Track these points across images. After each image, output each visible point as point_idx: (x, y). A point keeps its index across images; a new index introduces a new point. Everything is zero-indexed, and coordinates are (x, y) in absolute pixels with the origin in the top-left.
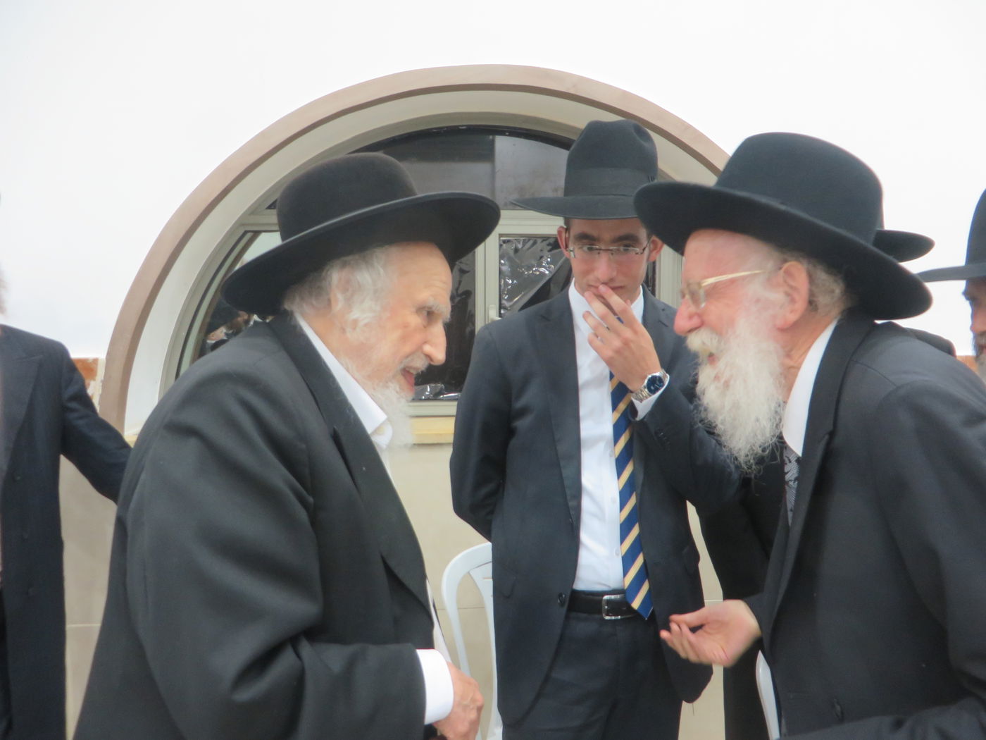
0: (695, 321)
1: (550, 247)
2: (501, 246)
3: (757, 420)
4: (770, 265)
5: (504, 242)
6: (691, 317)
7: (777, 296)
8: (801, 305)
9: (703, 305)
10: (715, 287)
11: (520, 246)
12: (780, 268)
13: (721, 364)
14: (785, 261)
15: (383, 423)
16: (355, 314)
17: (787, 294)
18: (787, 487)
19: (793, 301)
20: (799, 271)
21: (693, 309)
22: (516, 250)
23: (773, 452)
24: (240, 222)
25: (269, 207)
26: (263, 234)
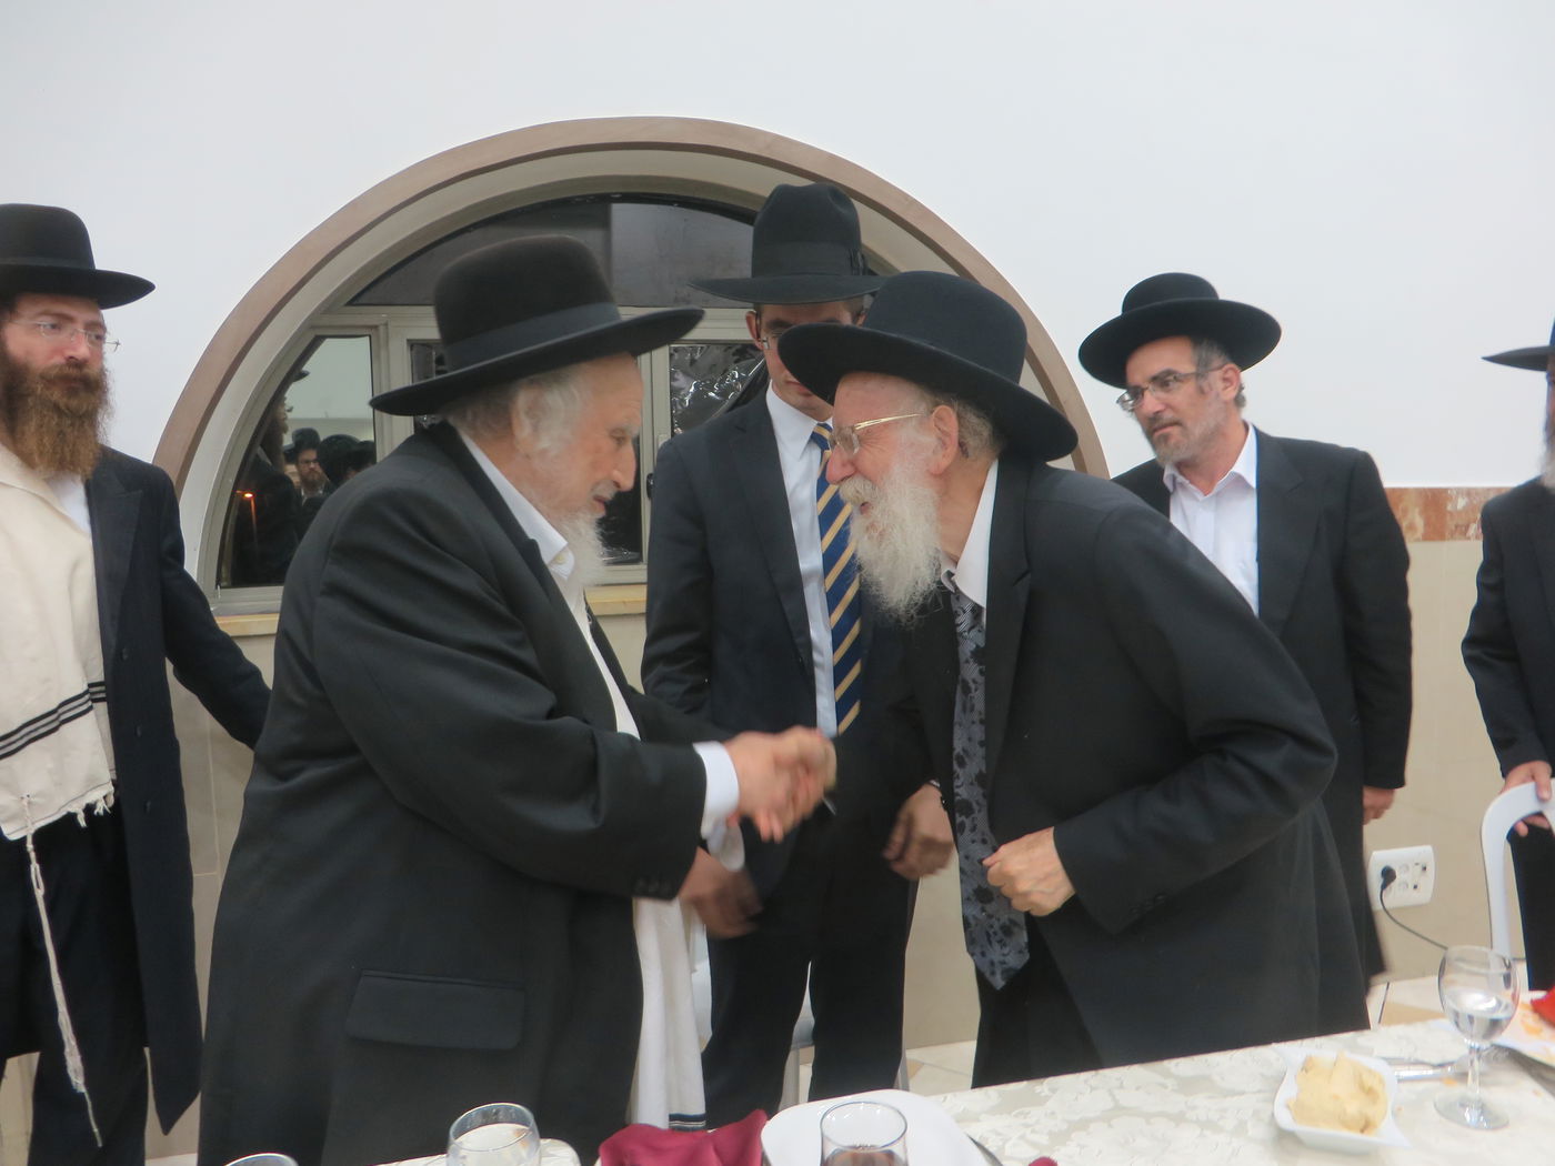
0: (849, 470)
1: (736, 358)
2: (671, 355)
3: (917, 568)
4: (923, 408)
5: (676, 352)
6: (843, 465)
7: (929, 440)
8: (953, 449)
9: (856, 450)
10: (868, 430)
11: (698, 356)
12: (932, 412)
13: (876, 512)
14: (937, 404)
15: (564, 548)
17: (940, 439)
18: (960, 639)
19: (944, 445)
20: (948, 414)
21: (846, 456)
22: (693, 361)
23: (935, 600)
24: (310, 324)
25: (350, 303)
26: (327, 340)
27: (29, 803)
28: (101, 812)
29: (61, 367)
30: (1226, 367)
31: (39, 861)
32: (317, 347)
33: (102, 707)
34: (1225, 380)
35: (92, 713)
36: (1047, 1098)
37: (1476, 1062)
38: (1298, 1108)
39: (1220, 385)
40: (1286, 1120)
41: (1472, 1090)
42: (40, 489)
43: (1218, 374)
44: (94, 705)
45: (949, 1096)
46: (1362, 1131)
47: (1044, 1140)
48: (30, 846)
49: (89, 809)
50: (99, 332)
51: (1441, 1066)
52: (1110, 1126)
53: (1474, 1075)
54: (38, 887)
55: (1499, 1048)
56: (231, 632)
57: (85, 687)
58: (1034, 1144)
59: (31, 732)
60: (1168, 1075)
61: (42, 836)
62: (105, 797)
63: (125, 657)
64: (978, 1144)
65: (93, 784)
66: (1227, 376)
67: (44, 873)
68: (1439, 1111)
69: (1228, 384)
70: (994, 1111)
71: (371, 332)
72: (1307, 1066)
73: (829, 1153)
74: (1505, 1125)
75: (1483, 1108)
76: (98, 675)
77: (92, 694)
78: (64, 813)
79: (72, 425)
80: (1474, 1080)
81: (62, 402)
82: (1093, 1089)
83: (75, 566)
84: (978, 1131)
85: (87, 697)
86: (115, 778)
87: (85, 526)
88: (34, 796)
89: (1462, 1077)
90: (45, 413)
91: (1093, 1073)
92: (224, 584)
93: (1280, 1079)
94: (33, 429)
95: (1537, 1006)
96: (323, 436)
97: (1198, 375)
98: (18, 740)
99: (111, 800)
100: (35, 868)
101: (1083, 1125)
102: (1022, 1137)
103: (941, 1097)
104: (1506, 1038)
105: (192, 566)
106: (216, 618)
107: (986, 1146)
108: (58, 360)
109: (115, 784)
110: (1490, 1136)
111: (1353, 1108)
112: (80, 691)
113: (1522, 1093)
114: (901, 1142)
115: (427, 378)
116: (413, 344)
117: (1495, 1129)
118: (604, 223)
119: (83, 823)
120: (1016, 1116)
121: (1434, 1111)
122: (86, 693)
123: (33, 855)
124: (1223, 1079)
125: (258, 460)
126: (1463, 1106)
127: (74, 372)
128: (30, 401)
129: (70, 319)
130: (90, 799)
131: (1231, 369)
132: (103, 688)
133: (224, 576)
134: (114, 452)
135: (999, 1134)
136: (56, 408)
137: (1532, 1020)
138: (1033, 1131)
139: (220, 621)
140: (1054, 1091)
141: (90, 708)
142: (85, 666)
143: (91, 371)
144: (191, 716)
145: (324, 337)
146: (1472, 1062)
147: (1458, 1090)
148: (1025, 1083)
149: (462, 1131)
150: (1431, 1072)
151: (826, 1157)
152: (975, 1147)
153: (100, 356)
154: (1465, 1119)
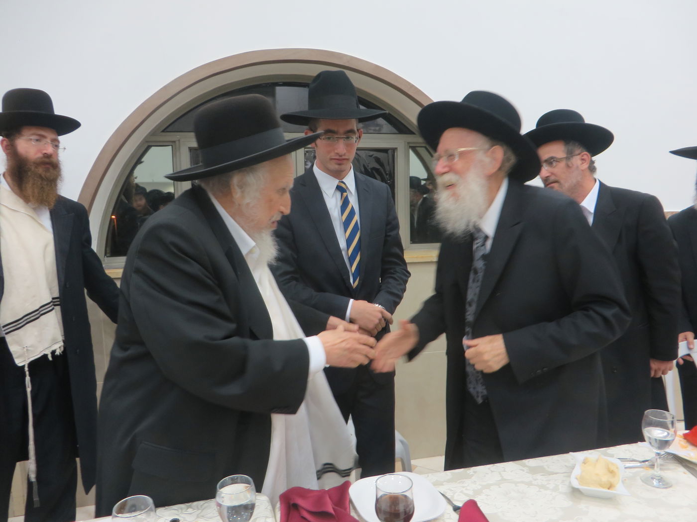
2: (305, 154)
5: (307, 152)
6: (444, 167)
10: (462, 152)
12: (490, 149)
13: (458, 189)
14: (492, 146)
15: (254, 247)
16: (247, 200)
20: (500, 151)
24: (146, 141)
25: (163, 131)
26: (153, 147)
27: (27, 350)
28: (58, 354)
29: (41, 158)
30: (583, 154)
31: (30, 375)
32: (149, 150)
33: (58, 308)
34: (583, 159)
35: (54, 311)
36: (472, 476)
37: (658, 460)
38: (581, 479)
39: (579, 162)
40: (576, 484)
41: (657, 472)
42: (31, 213)
43: (578, 157)
44: (55, 307)
45: (430, 475)
46: (609, 489)
47: (471, 493)
48: (26, 369)
49: (53, 352)
50: (56, 143)
51: (644, 461)
52: (500, 487)
53: (657, 465)
54: (28, 387)
55: (669, 454)
56: (112, 276)
57: (51, 300)
58: (466, 495)
59: (28, 319)
60: (525, 466)
61: (32, 365)
62: (60, 347)
63: (68, 286)
64: (443, 495)
65: (55, 342)
66: (583, 158)
67: (32, 381)
68: (643, 481)
69: (584, 162)
70: (449, 481)
71: (172, 144)
72: (585, 462)
73: (379, 495)
74: (671, 487)
75: (661, 480)
76: (57, 294)
77: (54, 302)
78: (42, 354)
79: (47, 185)
80: (657, 467)
81: (43, 174)
82: (492, 472)
83: (46, 246)
84: (443, 489)
85: (52, 304)
86: (64, 339)
87: (50, 229)
88: (29, 347)
89: (652, 466)
90: (35, 178)
91: (492, 465)
92: (108, 255)
93: (573, 468)
94: (30, 185)
95: (685, 436)
96: (148, 190)
97: (568, 158)
98: (22, 322)
99: (62, 349)
100: (28, 379)
101: (488, 486)
102: (462, 492)
103: (426, 475)
104: (671, 449)
105: (94, 247)
106: (105, 270)
107: (446, 495)
108: (40, 155)
109: (64, 342)
110: (665, 491)
111: (605, 479)
112: (49, 301)
113: (679, 474)
114: (410, 491)
115: (197, 164)
116: (191, 149)
117: (666, 488)
118: (273, 94)
119: (50, 359)
120: (459, 483)
121: (640, 480)
122: (51, 302)
123: (27, 373)
124: (548, 467)
125: (122, 200)
126: (653, 478)
127: (47, 160)
128: (29, 174)
129: (44, 137)
130: (53, 348)
131: (586, 154)
132: (58, 300)
133: (108, 251)
134: (63, 197)
135: (451, 490)
136: (40, 177)
137: (684, 442)
138: (466, 489)
139: (107, 272)
140: (475, 472)
141: (53, 309)
142: (50, 289)
143: (54, 160)
144: (95, 313)
145: (152, 146)
146: (657, 459)
147: (651, 472)
148: (463, 469)
149: (222, 486)
150: (639, 464)
151: (378, 497)
152: (441, 495)
153: (57, 155)
154: (653, 483)
